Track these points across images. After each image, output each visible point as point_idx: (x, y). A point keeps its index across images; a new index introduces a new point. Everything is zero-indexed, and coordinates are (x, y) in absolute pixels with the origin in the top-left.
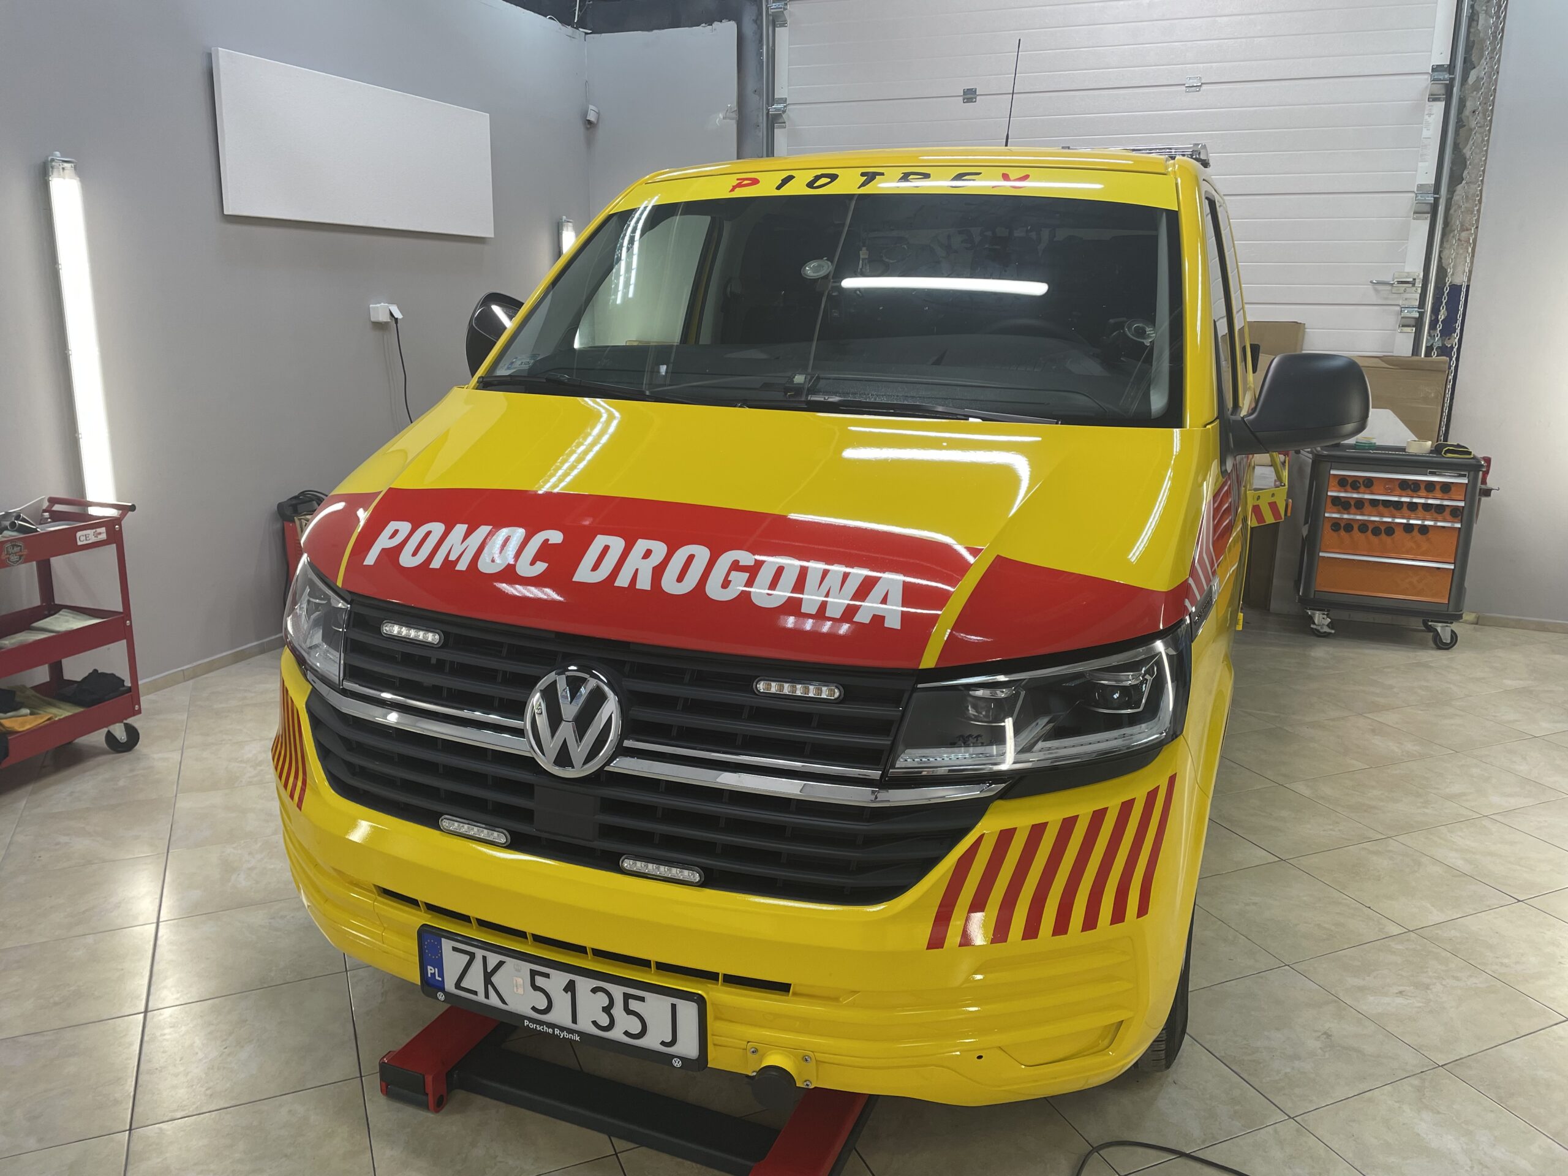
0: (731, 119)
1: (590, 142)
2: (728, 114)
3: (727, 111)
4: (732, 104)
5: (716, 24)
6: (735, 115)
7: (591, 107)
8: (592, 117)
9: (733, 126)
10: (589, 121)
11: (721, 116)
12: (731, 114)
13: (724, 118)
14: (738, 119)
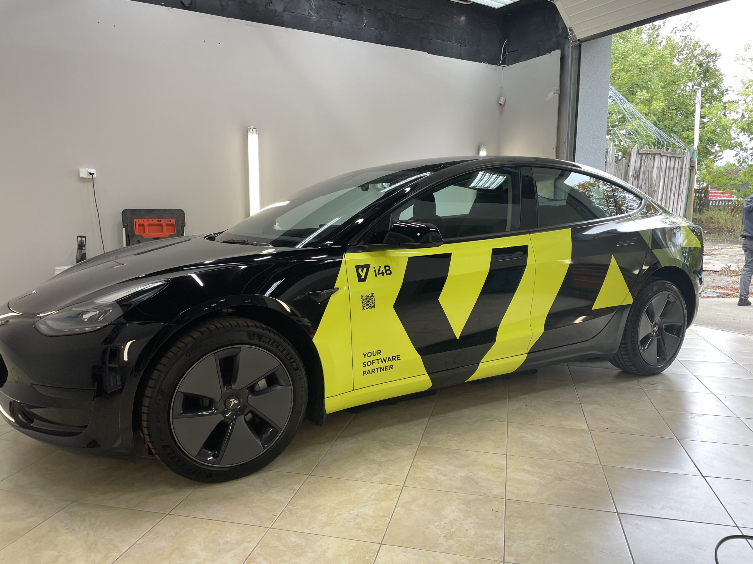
0: (556, 94)
1: (501, 113)
2: (555, 91)
4: (557, 87)
5: (553, 52)
6: (559, 92)
7: (502, 98)
8: (502, 102)
9: (557, 97)
10: (501, 104)
11: (552, 93)
12: (557, 91)
13: (553, 94)
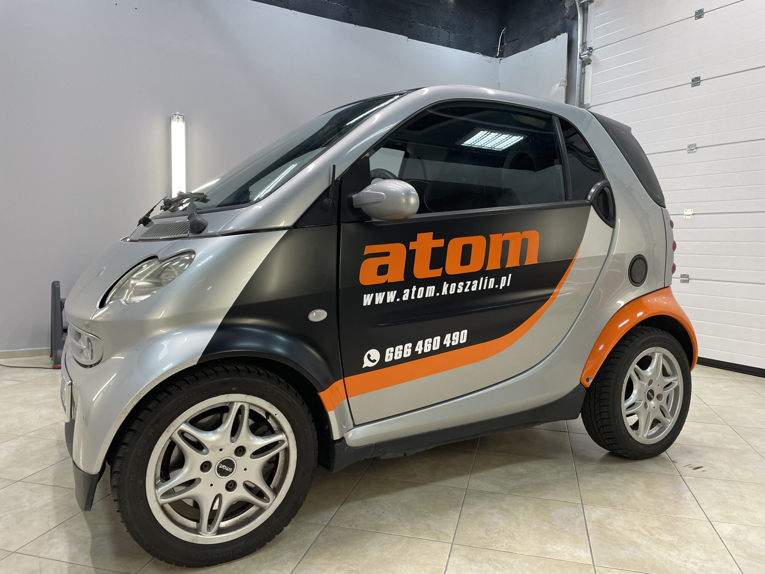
0: (562, 86)
2: (561, 83)
3: (561, 82)
4: (564, 78)
5: (558, 37)
6: (565, 84)
9: (563, 89)
11: (558, 86)
12: (563, 83)
14: (567, 85)
